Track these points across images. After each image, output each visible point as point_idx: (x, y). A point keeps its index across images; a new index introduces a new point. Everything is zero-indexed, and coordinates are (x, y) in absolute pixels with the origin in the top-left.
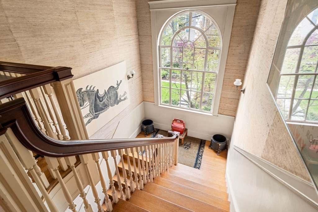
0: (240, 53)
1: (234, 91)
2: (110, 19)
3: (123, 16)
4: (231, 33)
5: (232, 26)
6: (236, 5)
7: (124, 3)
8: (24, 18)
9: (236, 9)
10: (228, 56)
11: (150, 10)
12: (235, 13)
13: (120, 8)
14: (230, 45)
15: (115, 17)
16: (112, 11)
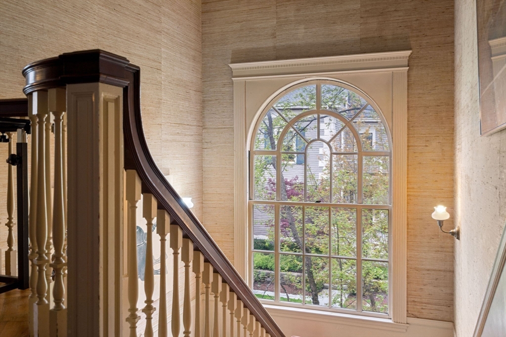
0: (434, 160)
1: (438, 251)
2: (154, 84)
3: (178, 85)
4: (408, 119)
5: (406, 107)
6: (409, 70)
7: (181, 62)
8: (18, 49)
9: (409, 76)
10: (410, 167)
11: (233, 79)
12: (408, 83)
13: (174, 70)
14: (410, 145)
15: (163, 83)
16: (160, 72)
